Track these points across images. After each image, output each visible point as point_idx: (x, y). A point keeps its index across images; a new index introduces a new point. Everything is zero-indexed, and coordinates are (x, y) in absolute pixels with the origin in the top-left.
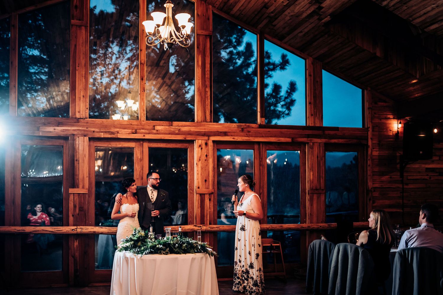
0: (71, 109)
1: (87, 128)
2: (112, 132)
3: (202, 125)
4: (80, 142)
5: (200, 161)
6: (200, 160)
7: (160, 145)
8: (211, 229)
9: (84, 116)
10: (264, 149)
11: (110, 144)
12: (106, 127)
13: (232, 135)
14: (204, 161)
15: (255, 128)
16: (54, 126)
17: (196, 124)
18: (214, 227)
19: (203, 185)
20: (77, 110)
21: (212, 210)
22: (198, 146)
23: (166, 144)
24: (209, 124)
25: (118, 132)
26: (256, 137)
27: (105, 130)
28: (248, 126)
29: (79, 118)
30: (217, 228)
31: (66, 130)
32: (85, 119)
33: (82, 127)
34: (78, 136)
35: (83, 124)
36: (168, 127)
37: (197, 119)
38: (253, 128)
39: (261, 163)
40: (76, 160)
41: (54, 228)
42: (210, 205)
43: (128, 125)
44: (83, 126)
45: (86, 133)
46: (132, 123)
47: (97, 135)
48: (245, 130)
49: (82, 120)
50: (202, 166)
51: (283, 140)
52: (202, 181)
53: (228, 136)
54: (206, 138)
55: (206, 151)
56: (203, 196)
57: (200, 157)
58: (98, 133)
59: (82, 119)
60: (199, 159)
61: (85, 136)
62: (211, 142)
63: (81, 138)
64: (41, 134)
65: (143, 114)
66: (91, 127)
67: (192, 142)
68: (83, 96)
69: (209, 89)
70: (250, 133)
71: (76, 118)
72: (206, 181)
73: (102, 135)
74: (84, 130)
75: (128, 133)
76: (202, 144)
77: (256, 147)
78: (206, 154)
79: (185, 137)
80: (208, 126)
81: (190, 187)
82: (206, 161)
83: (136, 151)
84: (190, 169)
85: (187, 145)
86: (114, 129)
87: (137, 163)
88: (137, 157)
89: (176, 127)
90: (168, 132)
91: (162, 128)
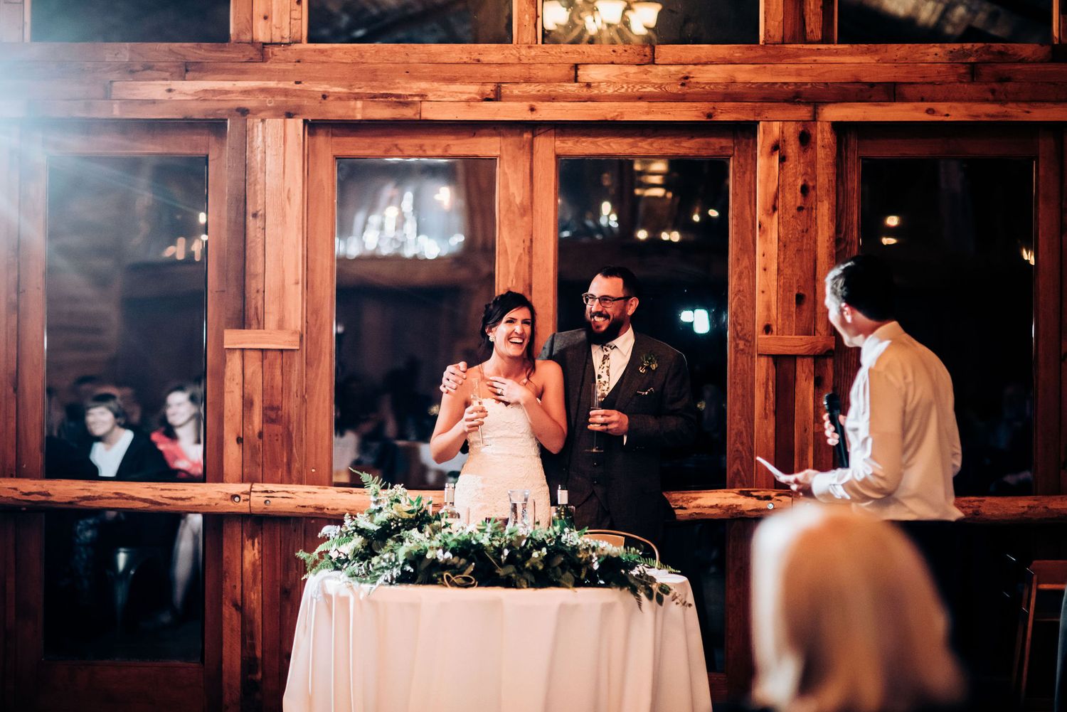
0: (235, 7)
1: (297, 83)
2: (398, 96)
3: (788, 56)
4: (269, 140)
5: (776, 215)
6: (775, 208)
7: (608, 144)
9: (286, 33)
11: (396, 146)
12: (373, 75)
13: (926, 96)
14: (794, 211)
15: (1034, 62)
16: (167, 80)
17: (761, 52)
19: (787, 315)
20: (259, 9)
22: (768, 149)
23: (630, 140)
25: (423, 96)
26: (1036, 100)
27: (372, 88)
28: (1000, 53)
29: (265, 44)
31: (214, 91)
32: (289, 44)
33: (279, 80)
34: (262, 115)
35: (283, 66)
36: (632, 70)
37: (767, 32)
38: (1022, 61)
40: (255, 215)
41: (162, 490)
42: (817, 407)
43: (465, 63)
44: (283, 75)
45: (293, 101)
46: (481, 58)
47: (336, 111)
48: (986, 70)
49: (276, 49)
50: (787, 234)
52: (782, 300)
53: (904, 99)
54: (804, 113)
55: (801, 168)
56: (786, 365)
57: (776, 197)
58: (343, 103)
59: (280, 44)
60: (769, 206)
61: (289, 115)
62: (827, 127)
63: (275, 124)
64: (117, 112)
65: (527, 16)
66: (312, 79)
67: (745, 131)
70: (1010, 86)
71: (253, 43)
72: (800, 299)
73: (359, 111)
74: (286, 92)
75: (465, 97)
76: (783, 137)
77: (1045, 146)
78: (805, 180)
79: (711, 111)
80: (815, 60)
81: (739, 328)
82: (805, 212)
83: (505, 174)
84: (740, 246)
85: (725, 142)
86: (406, 83)
87: (506, 222)
88: (509, 199)
89: (673, 69)
90: (635, 90)
91: (607, 76)
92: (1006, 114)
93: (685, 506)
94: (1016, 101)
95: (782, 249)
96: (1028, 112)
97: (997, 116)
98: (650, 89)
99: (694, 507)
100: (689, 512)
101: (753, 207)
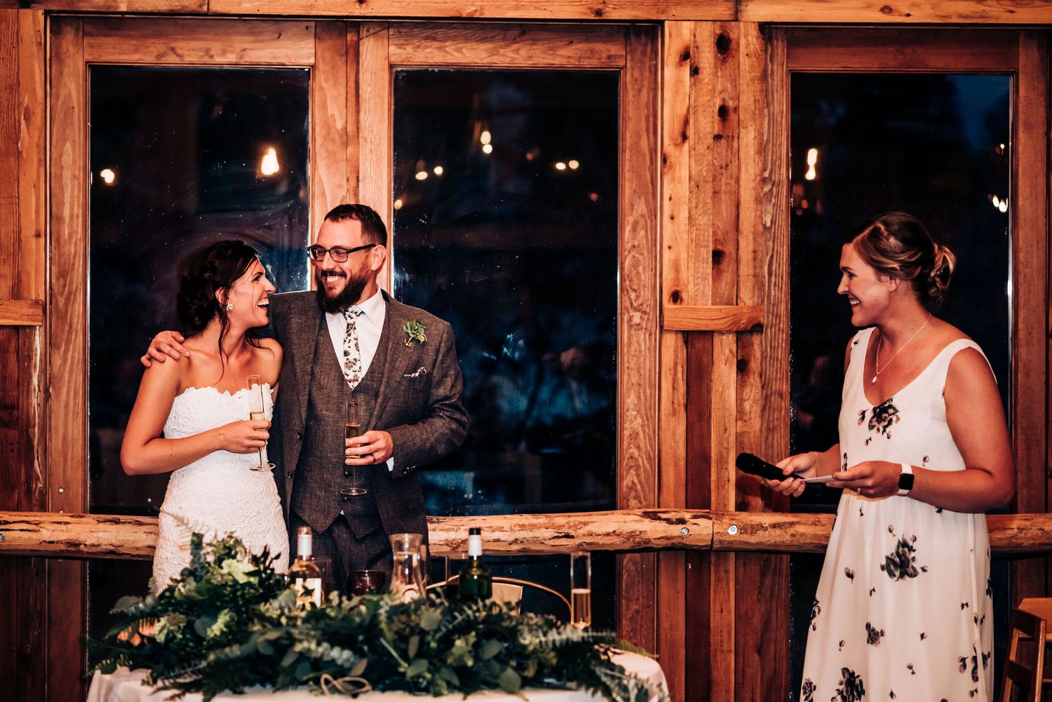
5: (686, 146)
6: (684, 137)
7: (459, 50)
8: (746, 538)
11: (173, 50)
14: (710, 140)
18: (761, 527)
19: (700, 280)
21: (756, 424)
22: (678, 56)
23: (489, 46)
30: (778, 532)
42: (740, 401)
50: (700, 171)
52: (695, 259)
54: (721, 10)
55: (719, 84)
56: (699, 344)
57: (686, 122)
60: (678, 133)
62: (753, 31)
67: (643, 34)
72: (718, 256)
76: (695, 42)
77: (1027, 58)
78: (724, 100)
79: (600, 6)
81: (633, 295)
82: (723, 141)
83: (322, 89)
84: (634, 187)
85: (616, 49)
87: (324, 154)
88: (327, 123)
92: (984, 14)
93: (572, 532)
95: (694, 190)
96: (1012, 12)
97: (973, 17)
99: (584, 535)
100: (578, 541)
101: (653, 135)
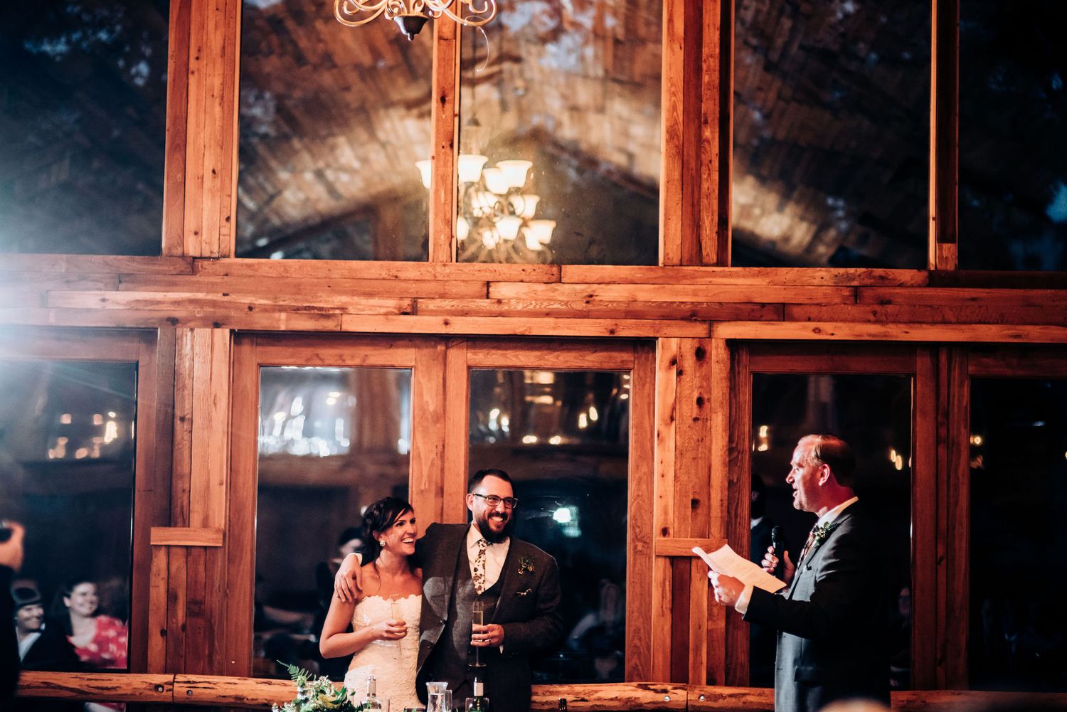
0: (167, 223)
1: (224, 295)
2: (321, 309)
3: (685, 277)
4: (197, 349)
5: (674, 423)
6: (672, 419)
7: (516, 357)
8: (711, 704)
9: (215, 249)
10: (956, 373)
11: (317, 355)
12: (298, 289)
13: (813, 316)
14: (690, 421)
15: (912, 286)
16: (100, 290)
17: (660, 273)
18: (721, 696)
19: (683, 519)
20: (190, 225)
21: (721, 623)
22: (667, 363)
23: (538, 353)
24: (714, 273)
25: (343, 309)
26: (914, 321)
27: (296, 300)
28: (882, 278)
29: (194, 258)
30: (733, 700)
31: (146, 302)
32: (218, 258)
33: (208, 292)
34: (192, 324)
35: (211, 279)
36: (541, 288)
37: (666, 255)
38: (901, 285)
39: (943, 431)
40: (182, 419)
41: (88, 680)
43: (384, 279)
44: (211, 288)
45: (220, 312)
46: (399, 274)
47: (262, 322)
48: (868, 293)
49: (206, 263)
50: (684, 443)
51: (1035, 333)
52: (679, 505)
53: (793, 319)
54: (700, 330)
55: (697, 382)
56: (682, 565)
57: (674, 409)
58: (267, 315)
59: (209, 258)
60: (667, 417)
61: (217, 325)
62: (722, 344)
63: (203, 333)
64: (52, 320)
65: (442, 236)
66: (239, 292)
67: (645, 345)
68: (214, 172)
69: (717, 130)
70: (890, 308)
71: (183, 256)
72: (695, 503)
73: (283, 322)
74: (214, 304)
75: (383, 311)
76: (680, 352)
77: (922, 363)
78: (700, 393)
79: (614, 327)
80: (711, 282)
81: (638, 530)
82: (700, 422)
83: (419, 383)
84: (639, 453)
85: (626, 356)
86: (328, 297)
87: (420, 429)
88: (423, 408)
89: (578, 287)
90: (543, 306)
91: (517, 293)
92: (887, 334)
93: (586, 698)
94: (895, 322)
95: (679, 456)
96: (907, 333)
97: (879, 336)
98: (556, 306)
99: (595, 700)
100: (590, 704)
101: (652, 417)
